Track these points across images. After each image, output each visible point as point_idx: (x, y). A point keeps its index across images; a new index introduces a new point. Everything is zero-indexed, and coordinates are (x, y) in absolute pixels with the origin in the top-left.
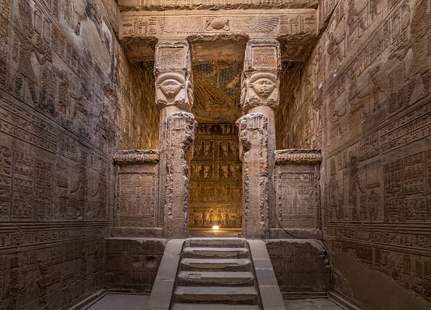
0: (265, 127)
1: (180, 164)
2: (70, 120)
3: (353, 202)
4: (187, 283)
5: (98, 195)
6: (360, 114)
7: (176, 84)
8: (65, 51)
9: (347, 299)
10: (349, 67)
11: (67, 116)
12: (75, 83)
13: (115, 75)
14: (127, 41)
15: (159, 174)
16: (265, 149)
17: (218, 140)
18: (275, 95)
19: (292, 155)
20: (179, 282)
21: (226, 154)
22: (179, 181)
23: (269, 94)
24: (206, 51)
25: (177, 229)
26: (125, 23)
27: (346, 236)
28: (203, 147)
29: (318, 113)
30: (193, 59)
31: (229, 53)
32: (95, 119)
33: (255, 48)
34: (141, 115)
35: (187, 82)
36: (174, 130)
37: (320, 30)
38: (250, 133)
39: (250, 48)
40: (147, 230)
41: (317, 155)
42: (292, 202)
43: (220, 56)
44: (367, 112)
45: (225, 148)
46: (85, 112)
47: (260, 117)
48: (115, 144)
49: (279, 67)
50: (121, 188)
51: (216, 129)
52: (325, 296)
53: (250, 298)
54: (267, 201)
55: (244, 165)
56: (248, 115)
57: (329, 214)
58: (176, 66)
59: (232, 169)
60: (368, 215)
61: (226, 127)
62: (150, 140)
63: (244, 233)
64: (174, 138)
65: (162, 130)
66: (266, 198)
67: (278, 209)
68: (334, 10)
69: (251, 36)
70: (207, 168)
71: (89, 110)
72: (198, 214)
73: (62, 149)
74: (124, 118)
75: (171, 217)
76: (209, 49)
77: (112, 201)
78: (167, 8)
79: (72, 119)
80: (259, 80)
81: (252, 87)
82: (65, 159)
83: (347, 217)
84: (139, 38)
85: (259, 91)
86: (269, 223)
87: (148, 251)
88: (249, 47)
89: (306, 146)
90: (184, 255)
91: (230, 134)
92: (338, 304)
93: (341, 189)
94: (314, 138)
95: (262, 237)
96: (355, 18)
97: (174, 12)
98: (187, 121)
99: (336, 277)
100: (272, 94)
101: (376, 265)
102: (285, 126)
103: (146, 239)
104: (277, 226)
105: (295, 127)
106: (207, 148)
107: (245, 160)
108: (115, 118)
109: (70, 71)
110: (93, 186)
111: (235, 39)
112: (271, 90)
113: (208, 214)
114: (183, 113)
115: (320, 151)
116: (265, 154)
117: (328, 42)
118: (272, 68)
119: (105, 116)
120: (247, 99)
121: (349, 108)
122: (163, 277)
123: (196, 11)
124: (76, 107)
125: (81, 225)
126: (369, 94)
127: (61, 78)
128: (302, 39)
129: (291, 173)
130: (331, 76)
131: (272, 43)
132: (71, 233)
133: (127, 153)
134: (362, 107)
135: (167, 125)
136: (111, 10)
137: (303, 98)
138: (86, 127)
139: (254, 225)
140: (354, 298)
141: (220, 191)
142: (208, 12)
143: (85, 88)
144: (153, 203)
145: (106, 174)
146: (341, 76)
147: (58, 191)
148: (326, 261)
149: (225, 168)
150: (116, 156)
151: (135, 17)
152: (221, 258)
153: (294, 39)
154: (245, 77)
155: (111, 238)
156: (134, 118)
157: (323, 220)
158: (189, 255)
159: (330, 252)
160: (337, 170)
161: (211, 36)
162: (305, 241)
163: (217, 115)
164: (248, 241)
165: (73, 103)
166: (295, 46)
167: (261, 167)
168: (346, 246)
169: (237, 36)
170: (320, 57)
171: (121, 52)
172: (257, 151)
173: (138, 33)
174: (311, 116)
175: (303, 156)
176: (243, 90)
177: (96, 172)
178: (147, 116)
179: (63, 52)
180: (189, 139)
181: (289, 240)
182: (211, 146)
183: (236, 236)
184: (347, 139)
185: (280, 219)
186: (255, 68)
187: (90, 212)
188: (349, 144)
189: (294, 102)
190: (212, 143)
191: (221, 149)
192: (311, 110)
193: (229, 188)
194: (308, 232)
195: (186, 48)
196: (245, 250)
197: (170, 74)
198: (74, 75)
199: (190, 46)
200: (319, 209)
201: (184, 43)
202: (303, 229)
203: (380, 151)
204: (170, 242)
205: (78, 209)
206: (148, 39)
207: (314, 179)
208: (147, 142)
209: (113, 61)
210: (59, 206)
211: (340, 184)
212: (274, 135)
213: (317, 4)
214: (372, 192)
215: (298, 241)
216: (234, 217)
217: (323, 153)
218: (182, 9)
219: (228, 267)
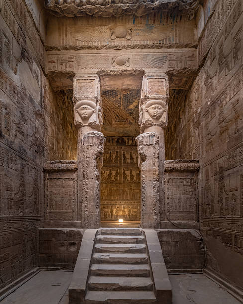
0: (157, 143)
1: (93, 172)
2: (13, 140)
3: (220, 201)
4: (100, 262)
5: (33, 196)
6: (225, 135)
7: (89, 109)
8: (8, 88)
9: (215, 274)
10: (218, 99)
11: (11, 137)
12: (15, 112)
13: (44, 103)
14: (52, 75)
15: (77, 179)
16: (157, 160)
17: (123, 150)
18: (164, 118)
19: (177, 165)
20: (94, 261)
21: (128, 161)
22: (92, 185)
23: (160, 117)
24: (112, 82)
25: (92, 222)
26: (50, 60)
27: (215, 227)
28: (110, 156)
29: (197, 131)
30: (102, 88)
31: (130, 83)
32: (30, 138)
33: (149, 80)
34: (63, 132)
35: (98, 107)
36: (88, 145)
37: (199, 66)
38: (146, 148)
39: (146, 80)
40: (69, 223)
41: (196, 165)
42: (177, 201)
43: (122, 86)
44: (230, 134)
45: (127, 156)
46: (22, 133)
47: (153, 135)
48: (44, 156)
49: (167, 95)
50: (49, 190)
51: (120, 141)
52: (201, 272)
53: (145, 272)
54: (159, 200)
55: (142, 172)
56: (144, 134)
57: (204, 210)
58: (89, 95)
59: (134, 173)
60: (230, 212)
61: (128, 139)
62: (69, 152)
63: (142, 225)
64: (89, 152)
65: (80, 145)
66: (158, 198)
67: (167, 206)
68: (209, 51)
69: (146, 70)
70: (114, 173)
71: (25, 132)
72: (107, 210)
73: (8, 163)
74: (50, 135)
75: (87, 212)
76: (114, 81)
77: (43, 201)
78: (82, 48)
79: (14, 139)
80: (152, 106)
81: (147, 111)
82: (10, 170)
83: (216, 212)
84: (61, 72)
85: (153, 114)
86: (160, 217)
87: (71, 239)
88: (144, 80)
89: (188, 157)
90: (97, 241)
91: (132, 145)
92: (209, 277)
93: (213, 191)
94: (194, 151)
95: (155, 228)
96: (224, 60)
97: (87, 51)
98: (98, 139)
99: (208, 257)
100: (162, 117)
101: (234, 248)
102: (173, 140)
103: (69, 229)
104: (166, 219)
105: (181, 142)
106: (114, 157)
107: (142, 168)
108: (44, 136)
109: (12, 103)
110: (29, 189)
111: (134, 73)
112: (162, 114)
113: (115, 210)
114: (95, 132)
115: (198, 162)
116: (157, 164)
117: (204, 77)
118: (162, 96)
119: (36, 135)
120: (144, 121)
121: (218, 130)
122: (82, 257)
123: (104, 51)
124: (17, 130)
125: (22, 219)
126: (231, 120)
127: (6, 109)
128: (185, 72)
129: (177, 179)
130: (206, 103)
131: (162, 76)
132: (16, 225)
133: (53, 163)
134: (227, 129)
135: (83, 141)
136: (39, 50)
137: (187, 119)
138: (24, 144)
139: (149, 218)
140: (220, 272)
141: (124, 191)
142: (113, 51)
143: (22, 115)
144: (73, 202)
145: (38, 180)
146: (213, 104)
147: (6, 194)
148: (202, 245)
149: (128, 173)
150: (45, 166)
151: (57, 55)
152: (125, 243)
153: (179, 73)
154: (142, 103)
155: (43, 229)
156: (58, 134)
157: (200, 214)
158: (101, 241)
159: (205, 239)
160: (210, 177)
161: (115, 71)
162: (186, 231)
163: (122, 130)
164: (144, 230)
165: (15, 127)
166: (180, 78)
167: (154, 174)
168: (215, 235)
169: (135, 71)
170: (199, 87)
171: (47, 84)
172: (151, 162)
173: (60, 68)
174: (192, 134)
175: (186, 165)
176: (140, 114)
177: (31, 179)
178: (67, 133)
179: (6, 89)
180: (100, 152)
181: (175, 230)
182: (117, 155)
183: (136, 227)
184: (217, 153)
185: (168, 214)
186: (149, 96)
187: (28, 209)
188: (218, 157)
189: (180, 121)
190: (117, 153)
191: (124, 157)
192: (192, 128)
193: (131, 189)
194: (189, 224)
195: (97, 80)
196: (142, 237)
197: (85, 101)
198: (15, 106)
199: (100, 78)
200: (197, 206)
201: (95, 77)
202: (185, 222)
203: (238, 164)
204: (86, 231)
205: (20, 207)
206: (67, 73)
207: (194, 183)
208: (67, 153)
209: (42, 91)
210: (7, 205)
211: (212, 187)
212: (164, 149)
213: (197, 45)
214: (233, 195)
215: (181, 230)
216: (135, 212)
217: (200, 163)
218: (93, 49)
219: (129, 250)
